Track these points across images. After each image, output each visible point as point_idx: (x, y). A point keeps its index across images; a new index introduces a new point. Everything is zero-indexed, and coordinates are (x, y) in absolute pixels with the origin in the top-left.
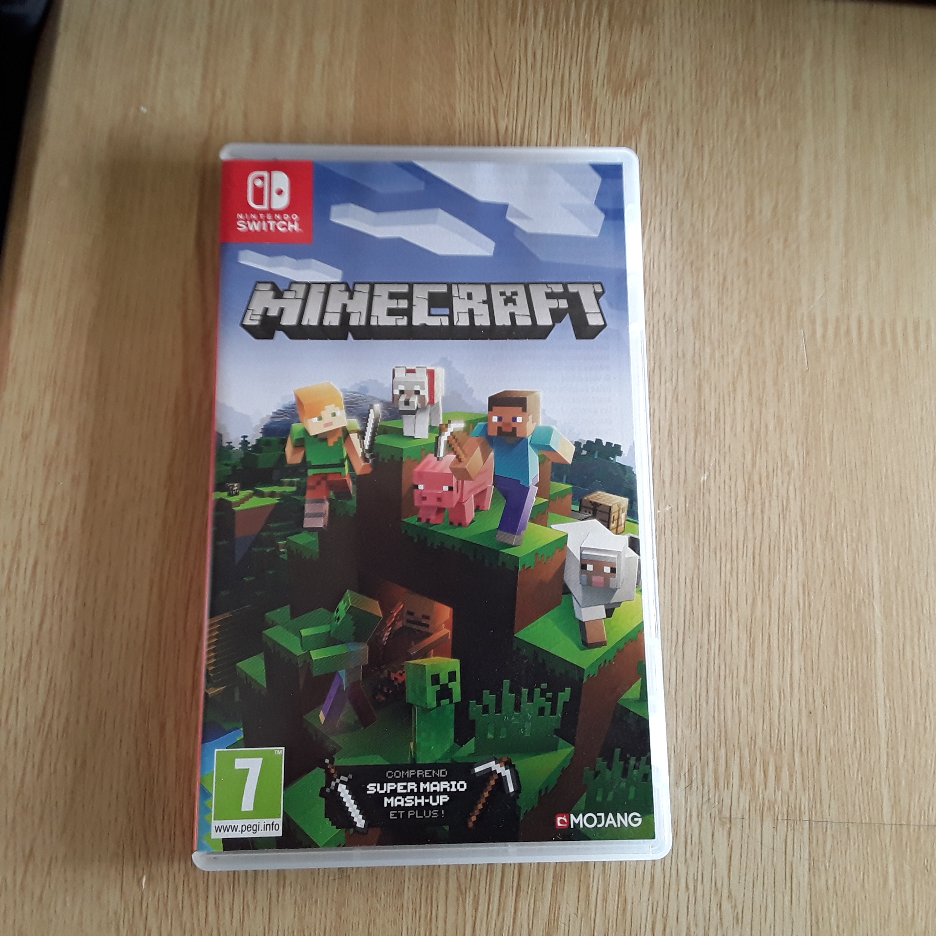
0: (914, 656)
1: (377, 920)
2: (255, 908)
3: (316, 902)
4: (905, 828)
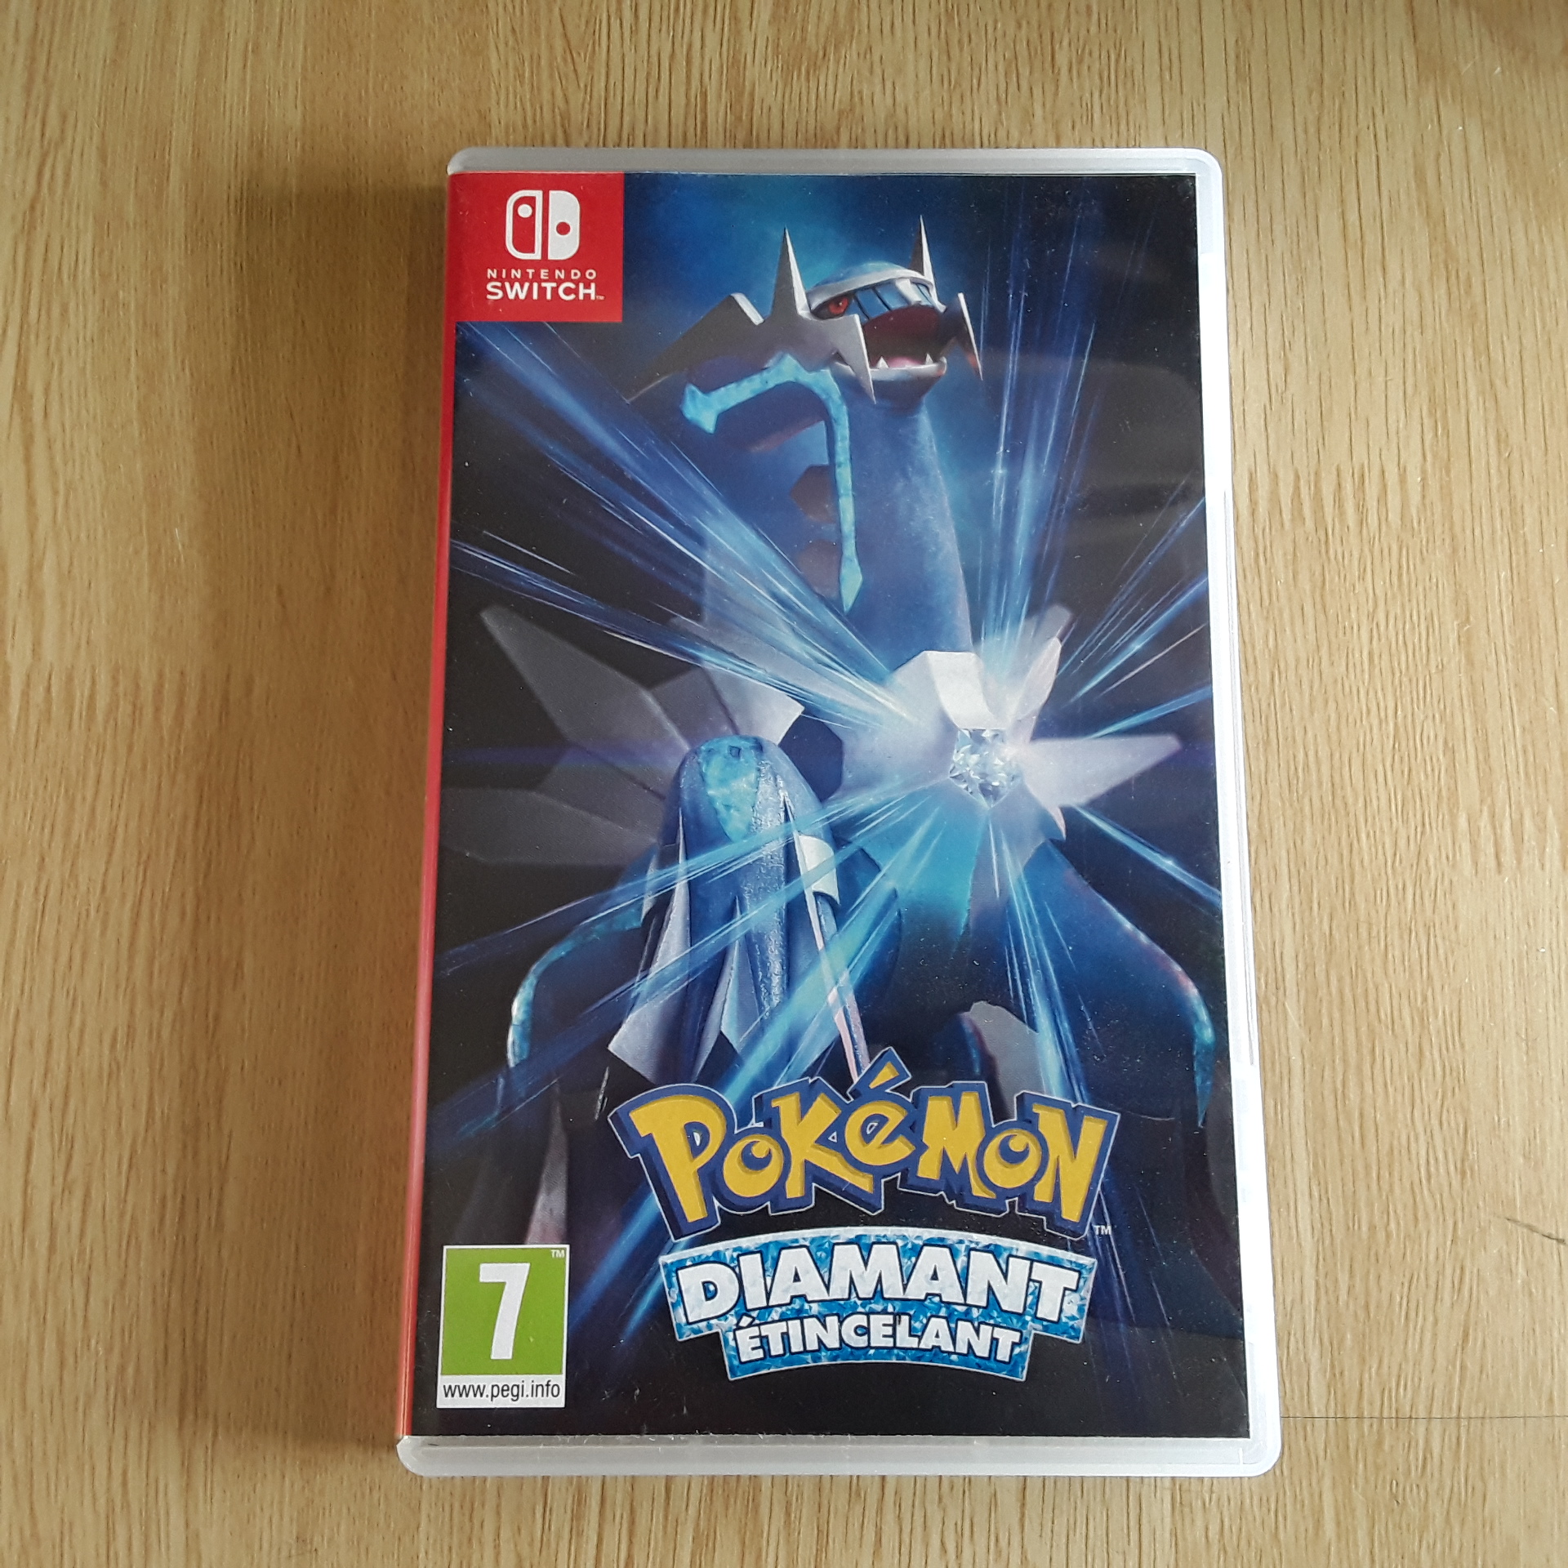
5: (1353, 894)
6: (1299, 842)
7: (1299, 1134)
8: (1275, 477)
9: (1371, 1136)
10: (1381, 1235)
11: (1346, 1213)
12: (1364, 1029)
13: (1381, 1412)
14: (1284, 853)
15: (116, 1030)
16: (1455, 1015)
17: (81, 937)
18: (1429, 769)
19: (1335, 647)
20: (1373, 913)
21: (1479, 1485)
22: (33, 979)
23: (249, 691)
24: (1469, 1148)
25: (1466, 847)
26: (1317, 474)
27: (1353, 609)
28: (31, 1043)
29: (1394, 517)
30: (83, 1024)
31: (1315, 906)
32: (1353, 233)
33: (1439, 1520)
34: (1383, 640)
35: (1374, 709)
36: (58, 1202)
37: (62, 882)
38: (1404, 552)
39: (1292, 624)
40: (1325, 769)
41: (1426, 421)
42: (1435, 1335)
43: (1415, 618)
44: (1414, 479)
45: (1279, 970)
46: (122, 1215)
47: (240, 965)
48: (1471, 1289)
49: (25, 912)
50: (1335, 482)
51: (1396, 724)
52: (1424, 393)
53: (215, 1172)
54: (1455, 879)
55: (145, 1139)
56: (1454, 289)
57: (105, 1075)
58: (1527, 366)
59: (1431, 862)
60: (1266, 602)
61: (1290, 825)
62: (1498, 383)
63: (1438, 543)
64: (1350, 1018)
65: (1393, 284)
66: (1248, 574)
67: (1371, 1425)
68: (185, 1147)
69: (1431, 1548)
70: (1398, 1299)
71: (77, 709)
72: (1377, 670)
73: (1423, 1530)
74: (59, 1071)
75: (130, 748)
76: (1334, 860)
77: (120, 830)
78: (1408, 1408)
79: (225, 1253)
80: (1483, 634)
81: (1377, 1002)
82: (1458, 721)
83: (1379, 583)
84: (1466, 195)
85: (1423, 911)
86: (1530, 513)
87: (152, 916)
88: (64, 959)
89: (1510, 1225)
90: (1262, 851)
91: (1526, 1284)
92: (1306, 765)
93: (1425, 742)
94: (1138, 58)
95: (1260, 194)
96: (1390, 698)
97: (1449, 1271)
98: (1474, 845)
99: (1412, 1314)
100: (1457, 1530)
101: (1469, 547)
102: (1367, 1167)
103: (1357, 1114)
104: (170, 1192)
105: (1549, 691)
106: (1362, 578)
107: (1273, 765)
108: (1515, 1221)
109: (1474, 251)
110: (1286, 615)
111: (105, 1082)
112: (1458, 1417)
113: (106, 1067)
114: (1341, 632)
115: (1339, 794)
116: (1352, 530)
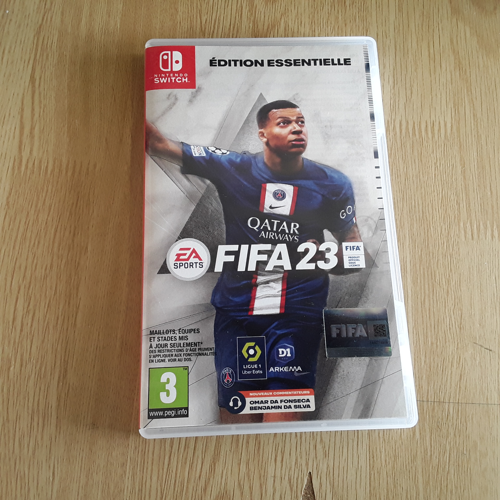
0: (430, 305)
1: (113, 453)
2: (42, 445)
3: (78, 442)
4: (425, 403)
5: (428, 244)
6: (412, 228)
8: (407, 123)
9: (432, 316)
10: (435, 345)
11: (424, 339)
13: (434, 400)
14: (407, 231)
15: (47, 266)
16: (459, 282)
17: (38, 237)
18: (452, 209)
19: (424, 172)
20: (434, 250)
21: (465, 424)
22: (22, 248)
23: (95, 168)
24: (462, 321)
25: (463, 232)
26: (420, 122)
27: (430, 161)
28: (20, 267)
29: (443, 136)
30: (37, 263)
31: (417, 248)
32: (432, 55)
33: (452, 434)
34: (439, 170)
36: (25, 316)
37: (34, 221)
38: (446, 146)
39: (412, 165)
40: (421, 207)
41: (452, 109)
42: (451, 377)
43: (448, 165)
44: (449, 125)
45: (405, 265)
46: (44, 321)
47: (87, 248)
48: (463, 363)
49: (21, 229)
50: (425, 125)
51: (442, 195)
52: (452, 102)
53: (75, 309)
54: (459, 241)
55: (54, 298)
56: (461, 73)
57: (43, 278)
58: (483, 96)
59: (452, 236)
60: (404, 158)
61: (409, 222)
62: (474, 100)
63: (456, 144)
64: (426, 280)
65: (444, 70)
66: (399, 150)
67: (431, 403)
68: (66, 301)
69: (450, 443)
70: (440, 365)
71: (42, 170)
72: (437, 179)
73: (447, 437)
74: (28, 277)
75: (58, 182)
76: (423, 234)
78: (443, 400)
79: (76, 334)
80: (469, 170)
81: (435, 277)
82: (461, 195)
83: (438, 154)
84: (465, 47)
85: (449, 250)
86: (483, 137)
87: (61, 232)
88: (32, 243)
91: (480, 363)
92: (415, 207)
93: (451, 201)
94: (370, 4)
95: (405, 43)
96: (440, 187)
97: (456, 357)
98: (465, 232)
99: (444, 370)
100: (458, 437)
101: (465, 146)
102: (431, 326)
103: (428, 309)
104: (60, 315)
105: (488, 188)
106: (433, 152)
107: (405, 204)
108: (476, 344)
109: (467, 63)
110: (410, 162)
112: (458, 403)
113: (43, 275)
114: (426, 168)
115: (424, 214)
116: (430, 139)
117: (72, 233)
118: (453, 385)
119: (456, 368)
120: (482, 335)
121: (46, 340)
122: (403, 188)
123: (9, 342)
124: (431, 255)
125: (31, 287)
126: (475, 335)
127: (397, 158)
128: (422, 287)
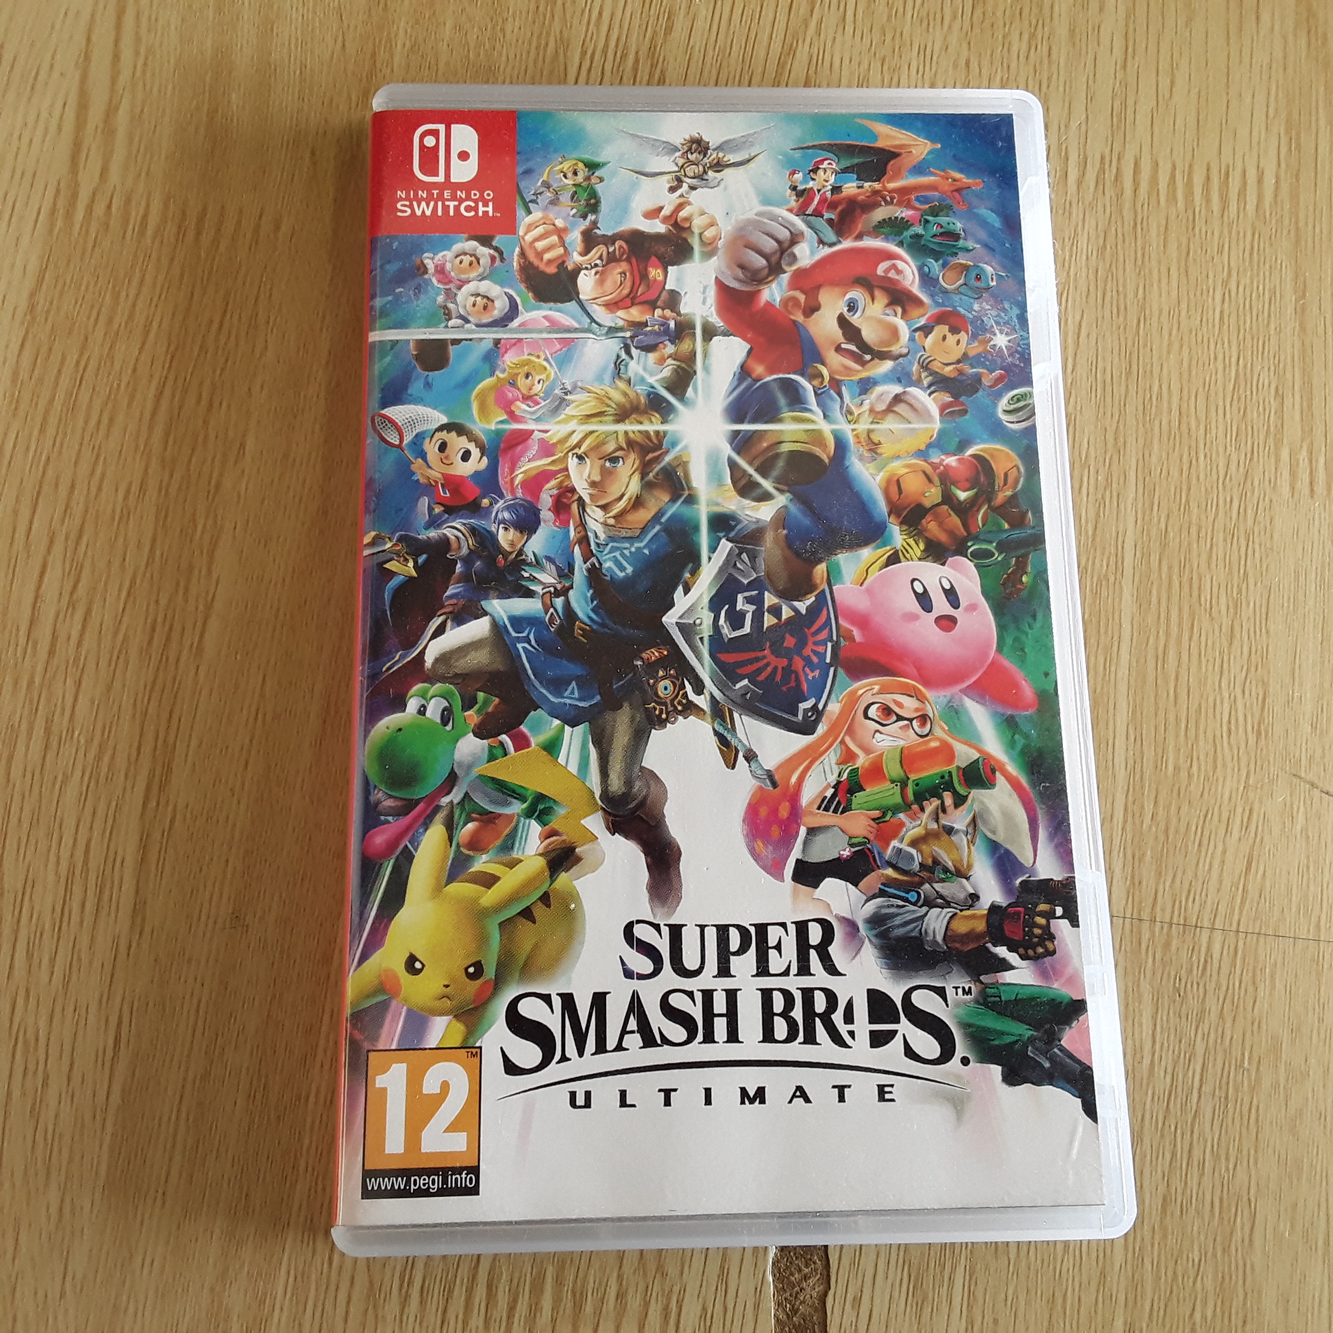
5: (1188, 501)
6: (1147, 455)
7: (1123, 688)
8: (1156, 165)
9: (1183, 697)
10: (1184, 774)
11: (1156, 755)
12: (1186, 609)
13: (1172, 918)
14: (1134, 461)
15: (131, 483)
16: (1264, 610)
17: (110, 405)
18: (1261, 409)
19: (1192, 304)
20: (1203, 517)
21: (1251, 989)
22: (65, 434)
23: (277, 228)
24: (1265, 713)
25: (1286, 474)
26: (1191, 166)
27: (1211, 276)
28: (57, 485)
29: (1251, 207)
30: (103, 475)
31: (1155, 508)
33: (1214, 1013)
34: (1233, 302)
35: (1220, 357)
36: (61, 616)
38: (1257, 236)
39: (1159, 281)
40: (1175, 399)
41: (1282, 139)
42: (1223, 862)
43: (1261, 288)
44: (1269, 181)
46: (116, 634)
47: (242, 446)
48: (1257, 827)
49: (65, 382)
50: (1205, 174)
51: (1237, 370)
52: (1283, 116)
53: (201, 608)
54: (1274, 500)
55: (144, 574)
56: (1313, 40)
57: (117, 517)
59: (1256, 483)
60: (1139, 262)
61: (1141, 441)
63: (1285, 232)
64: (1175, 599)
66: (1126, 237)
67: (1162, 928)
68: (178, 584)
70: (1194, 828)
71: (131, 226)
72: (1226, 326)
73: (1200, 1019)
74: (77, 510)
75: (172, 259)
76: (1175, 473)
77: (155, 325)
78: (1195, 919)
79: (202, 674)
80: (1315, 310)
81: (1200, 588)
82: (1289, 375)
83: (1234, 258)
85: (1245, 520)
87: (173, 396)
88: (93, 422)
89: (1295, 780)
90: (1115, 458)
91: (1305, 830)
92: (1160, 395)
93: (1260, 386)
96: (1234, 348)
97: (1239, 810)
98: (1293, 475)
99: (1205, 842)
101: (1310, 240)
102: (1177, 721)
103: (1173, 677)
104: (160, 619)
106: (1220, 252)
107: (1132, 388)
108: (1300, 778)
110: (1155, 272)
111: (116, 523)
112: (1238, 931)
113: (118, 511)
114: (1198, 293)
115: (1184, 419)
116: (1215, 213)
117: (204, 403)
118: (1227, 883)
119: (1237, 837)
120: (1319, 752)
121: (117, 684)
122: (1130, 344)
123: (16, 682)
124: (1194, 530)
125: (85, 539)
126: (1297, 755)
127: (1121, 259)
128: (1163, 615)
